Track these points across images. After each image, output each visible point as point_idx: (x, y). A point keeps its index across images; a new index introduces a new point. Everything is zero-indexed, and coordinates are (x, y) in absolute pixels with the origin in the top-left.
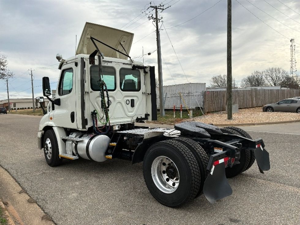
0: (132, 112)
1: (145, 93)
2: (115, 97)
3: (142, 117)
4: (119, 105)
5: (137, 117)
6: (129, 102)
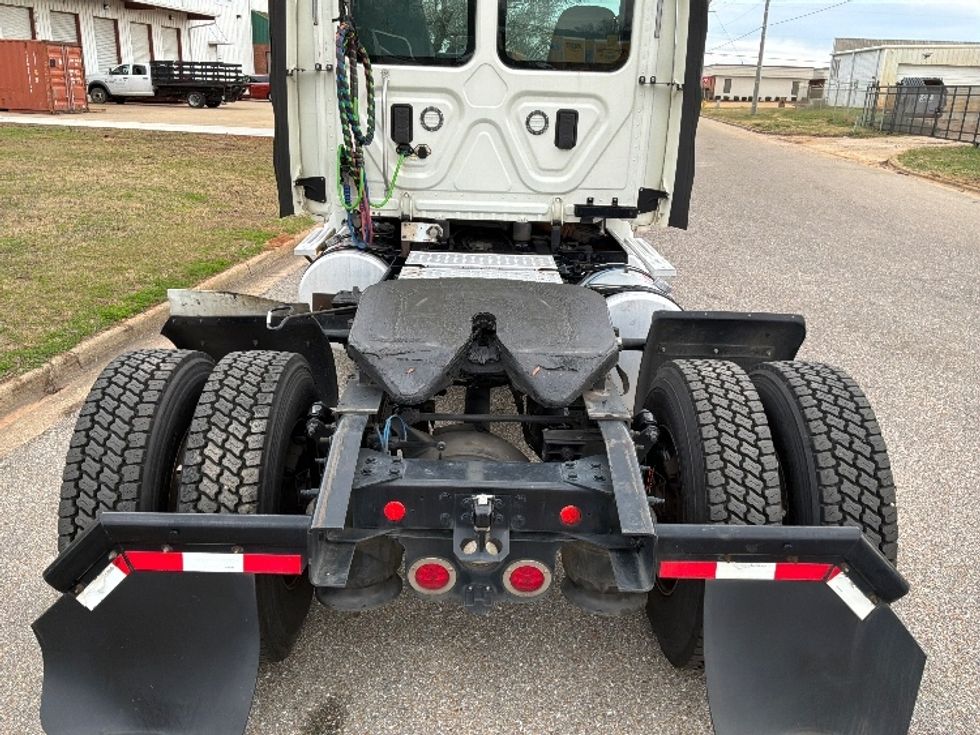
0: (557, 171)
1: (653, 83)
2: (463, 95)
3: (620, 204)
4: (485, 131)
5: (590, 201)
6: (547, 122)
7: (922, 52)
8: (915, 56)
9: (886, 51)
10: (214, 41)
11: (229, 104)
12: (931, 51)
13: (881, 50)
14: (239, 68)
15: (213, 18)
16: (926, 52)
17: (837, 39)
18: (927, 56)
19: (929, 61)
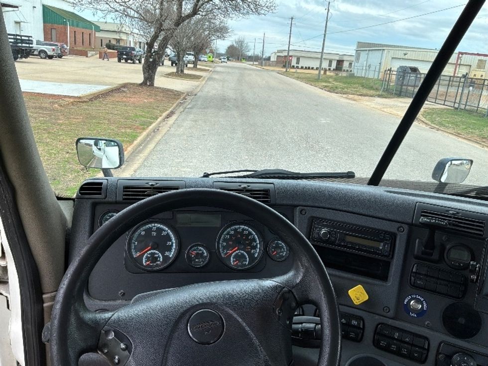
7: (403, 52)
8: (400, 54)
9: (386, 50)
10: (18, 20)
11: (24, 59)
12: (407, 52)
13: (383, 50)
14: (30, 38)
15: (17, 7)
16: (405, 52)
17: (358, 42)
18: (405, 54)
19: (406, 57)
